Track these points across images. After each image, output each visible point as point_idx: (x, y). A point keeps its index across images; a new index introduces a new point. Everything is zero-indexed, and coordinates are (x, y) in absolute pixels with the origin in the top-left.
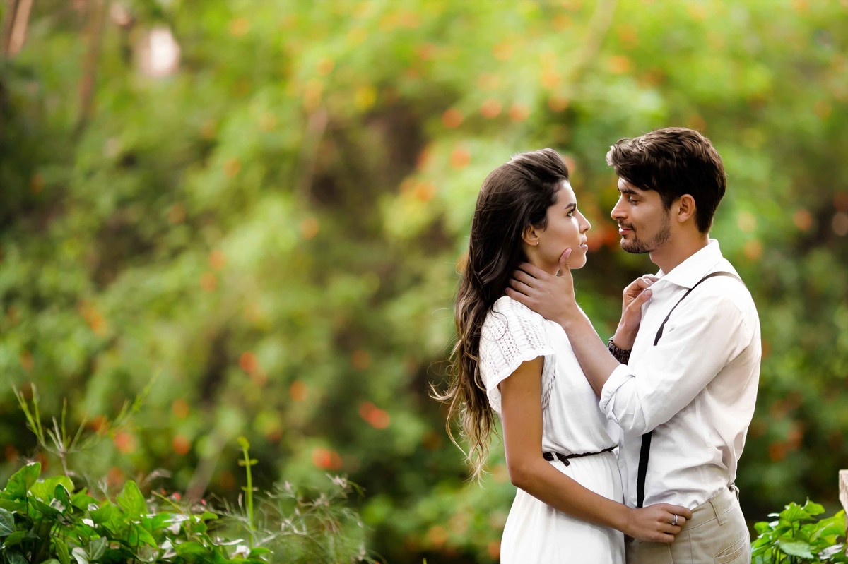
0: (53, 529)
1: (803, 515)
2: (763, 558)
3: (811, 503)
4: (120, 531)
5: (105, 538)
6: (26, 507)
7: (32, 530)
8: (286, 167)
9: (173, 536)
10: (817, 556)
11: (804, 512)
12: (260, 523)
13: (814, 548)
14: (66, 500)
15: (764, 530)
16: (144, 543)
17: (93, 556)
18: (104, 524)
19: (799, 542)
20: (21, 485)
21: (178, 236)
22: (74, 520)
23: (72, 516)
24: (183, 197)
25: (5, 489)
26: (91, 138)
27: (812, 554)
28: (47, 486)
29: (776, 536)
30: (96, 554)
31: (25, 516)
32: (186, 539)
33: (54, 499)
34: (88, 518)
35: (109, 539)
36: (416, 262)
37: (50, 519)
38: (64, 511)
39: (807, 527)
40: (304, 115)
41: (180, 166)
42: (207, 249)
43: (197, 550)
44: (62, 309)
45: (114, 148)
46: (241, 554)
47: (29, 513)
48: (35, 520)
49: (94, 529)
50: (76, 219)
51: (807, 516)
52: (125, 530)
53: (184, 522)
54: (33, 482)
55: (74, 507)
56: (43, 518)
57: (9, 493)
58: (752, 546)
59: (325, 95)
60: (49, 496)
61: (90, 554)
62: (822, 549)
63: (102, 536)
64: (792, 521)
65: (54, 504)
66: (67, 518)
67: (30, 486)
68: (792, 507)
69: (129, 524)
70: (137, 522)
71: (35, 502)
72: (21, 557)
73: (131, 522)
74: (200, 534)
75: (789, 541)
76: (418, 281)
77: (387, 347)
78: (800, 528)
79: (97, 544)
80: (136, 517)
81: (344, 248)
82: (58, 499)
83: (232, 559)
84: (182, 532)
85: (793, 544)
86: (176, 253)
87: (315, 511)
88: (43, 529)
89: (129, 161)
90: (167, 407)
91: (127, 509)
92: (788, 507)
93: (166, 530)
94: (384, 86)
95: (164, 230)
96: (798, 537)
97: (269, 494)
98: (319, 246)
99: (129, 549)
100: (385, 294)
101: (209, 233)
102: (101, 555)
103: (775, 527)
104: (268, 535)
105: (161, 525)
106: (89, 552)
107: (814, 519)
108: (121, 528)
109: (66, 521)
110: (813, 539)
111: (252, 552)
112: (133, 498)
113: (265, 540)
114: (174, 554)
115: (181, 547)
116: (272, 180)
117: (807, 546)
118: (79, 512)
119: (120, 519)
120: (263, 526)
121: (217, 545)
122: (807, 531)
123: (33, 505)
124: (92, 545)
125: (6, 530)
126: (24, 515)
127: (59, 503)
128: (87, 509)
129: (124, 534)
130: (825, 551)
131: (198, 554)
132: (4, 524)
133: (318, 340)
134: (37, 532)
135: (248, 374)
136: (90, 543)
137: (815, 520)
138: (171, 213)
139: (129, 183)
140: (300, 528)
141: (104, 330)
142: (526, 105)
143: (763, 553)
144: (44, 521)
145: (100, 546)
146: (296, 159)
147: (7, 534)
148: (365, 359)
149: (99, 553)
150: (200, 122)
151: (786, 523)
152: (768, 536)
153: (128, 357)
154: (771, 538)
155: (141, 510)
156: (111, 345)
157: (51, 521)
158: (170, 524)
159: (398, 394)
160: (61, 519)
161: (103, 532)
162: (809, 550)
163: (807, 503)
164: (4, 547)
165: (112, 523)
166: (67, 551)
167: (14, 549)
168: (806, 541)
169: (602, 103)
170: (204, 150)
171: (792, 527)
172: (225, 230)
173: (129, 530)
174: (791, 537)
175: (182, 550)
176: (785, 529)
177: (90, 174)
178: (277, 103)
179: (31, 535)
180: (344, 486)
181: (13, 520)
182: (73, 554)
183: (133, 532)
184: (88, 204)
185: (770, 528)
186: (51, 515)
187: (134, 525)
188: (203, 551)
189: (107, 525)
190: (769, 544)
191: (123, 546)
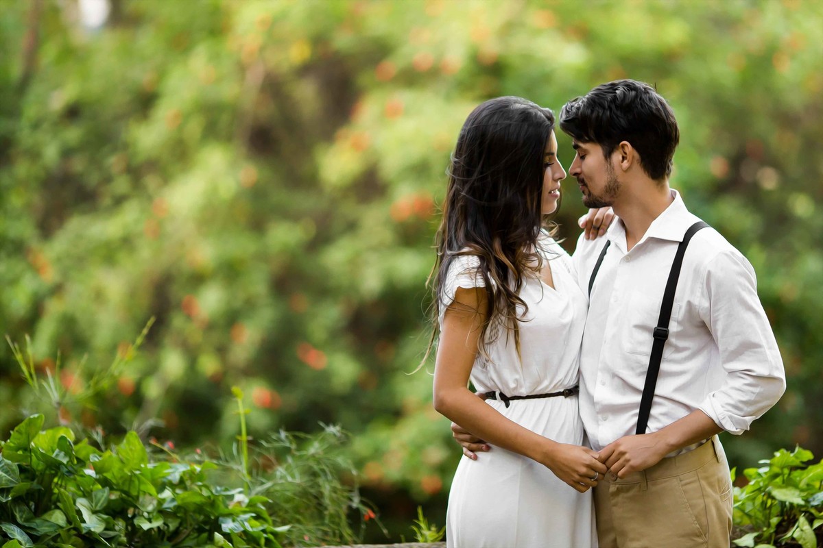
0: (56, 480)
1: (793, 462)
2: (754, 503)
3: (801, 450)
4: (120, 482)
5: (108, 488)
6: (29, 459)
7: (36, 481)
8: (225, 118)
9: (172, 486)
10: (807, 501)
11: (794, 459)
12: (254, 472)
13: (804, 494)
14: (70, 451)
15: (754, 477)
16: (145, 493)
17: (96, 505)
18: (105, 475)
19: (790, 488)
20: (24, 436)
21: (121, 185)
22: (76, 471)
23: (75, 467)
24: (126, 146)
25: (9, 441)
26: (36, 90)
27: (803, 500)
28: (49, 437)
29: (766, 483)
30: (99, 505)
31: (29, 467)
32: (185, 489)
33: (57, 450)
34: (91, 469)
35: (112, 489)
36: (349, 209)
37: (53, 470)
38: (68, 462)
39: (796, 473)
40: (242, 69)
41: (122, 117)
42: (150, 198)
43: (198, 500)
44: (9, 255)
45: (59, 100)
46: (240, 503)
47: (32, 463)
48: (38, 471)
49: (96, 480)
50: (22, 169)
51: (797, 462)
52: (125, 480)
53: (184, 472)
54: (37, 433)
55: (78, 459)
56: (46, 469)
57: (12, 445)
58: (742, 492)
59: (262, 49)
60: (52, 447)
61: (94, 505)
62: (812, 494)
63: (104, 486)
64: (782, 468)
65: (57, 455)
66: (70, 469)
67: (33, 437)
68: (783, 454)
69: (129, 474)
70: (137, 472)
71: (39, 452)
72: (25, 508)
73: (132, 472)
74: (200, 483)
75: (780, 487)
76: (352, 227)
77: (323, 290)
78: (789, 474)
79: (100, 495)
80: (137, 467)
81: (280, 196)
82: (61, 450)
83: (230, 507)
84: (182, 481)
85: (784, 491)
86: (119, 201)
87: (308, 459)
88: (46, 479)
89: (73, 113)
90: (113, 349)
91: (127, 459)
92: (778, 454)
93: (164, 480)
94: (319, 40)
95: (108, 180)
96: (789, 483)
97: (264, 443)
98: (257, 193)
99: (130, 499)
100: (321, 240)
101: (151, 181)
102: (105, 505)
103: (766, 473)
104: (262, 483)
105: (161, 475)
106: (92, 502)
107: (803, 466)
108: (122, 477)
109: (69, 472)
110: (802, 485)
111: (251, 501)
112: (134, 449)
113: (259, 489)
114: (175, 504)
115: (182, 496)
116: (212, 132)
117: (797, 493)
118: (82, 463)
119: (121, 470)
120: (257, 474)
121: (217, 494)
122: (796, 477)
123: (35, 455)
124: (95, 496)
125: (11, 482)
126: (27, 466)
127: (62, 454)
128: (89, 459)
129: (123, 484)
130: (815, 496)
131: (199, 503)
132: (9, 475)
133: (257, 284)
134: (40, 483)
135: (189, 317)
136: (93, 494)
137: (805, 465)
138: (114, 162)
139: (73, 134)
140: (293, 476)
141: (51, 276)
142: (456, 58)
143: (753, 499)
144: (47, 472)
145: (103, 496)
146: (235, 110)
147: (12, 485)
148: (302, 303)
149: (102, 504)
150: (142, 76)
151: (776, 470)
152: (758, 482)
153: (74, 301)
154: (761, 484)
155: (142, 460)
156: (57, 290)
157: (53, 472)
158: (170, 474)
159: (334, 335)
160: (65, 470)
161: (105, 483)
162: (799, 496)
163: (797, 449)
164: (10, 499)
165: (113, 474)
166: (72, 502)
167: (18, 500)
168: (796, 486)
169: (528, 57)
170: (145, 102)
171: (782, 474)
172: (166, 179)
173: (130, 480)
174: (780, 483)
175: (183, 499)
176: (776, 476)
177: (36, 126)
178: (215, 57)
179: (35, 485)
180: (338, 434)
181: (17, 471)
182: (78, 504)
183: (133, 481)
184: (34, 154)
185: (760, 475)
186: (55, 466)
187: (135, 475)
188: (203, 500)
189: (108, 475)
190: (759, 490)
191: (123, 495)
